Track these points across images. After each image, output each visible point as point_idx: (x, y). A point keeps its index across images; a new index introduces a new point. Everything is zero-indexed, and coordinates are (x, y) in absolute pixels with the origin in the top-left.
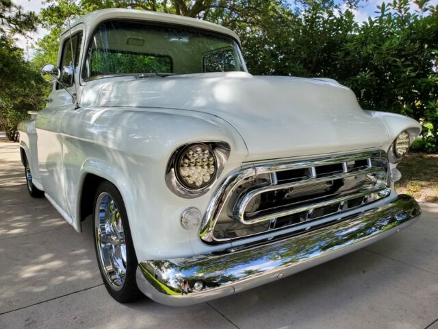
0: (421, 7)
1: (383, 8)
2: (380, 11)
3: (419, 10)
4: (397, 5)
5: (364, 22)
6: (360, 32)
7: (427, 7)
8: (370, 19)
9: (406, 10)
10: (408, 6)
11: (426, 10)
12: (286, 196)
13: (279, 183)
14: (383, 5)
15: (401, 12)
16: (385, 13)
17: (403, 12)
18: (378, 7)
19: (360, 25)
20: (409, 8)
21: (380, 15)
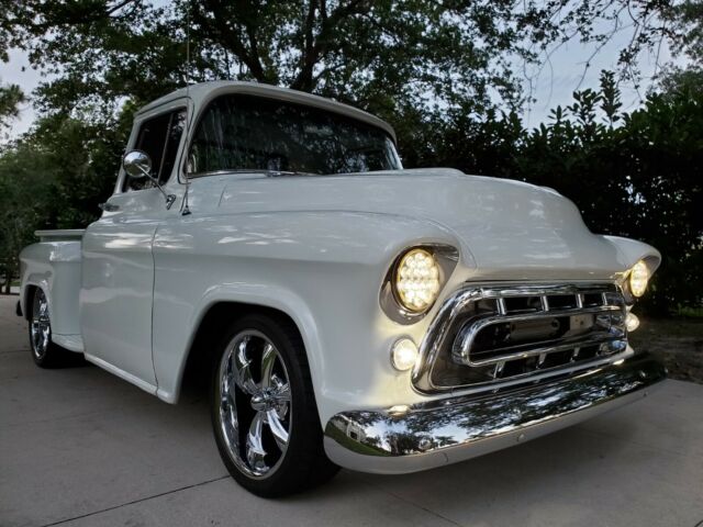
0: (609, 115)
1: (559, 113)
2: (555, 116)
3: (608, 118)
4: (579, 110)
5: (536, 130)
6: (529, 142)
7: (618, 114)
8: (542, 126)
9: (591, 117)
10: (593, 113)
11: (616, 119)
12: (507, 337)
13: (508, 314)
14: (559, 108)
15: (584, 119)
16: (562, 120)
17: (587, 120)
18: (553, 111)
19: (531, 133)
20: (594, 115)
21: (555, 121)
